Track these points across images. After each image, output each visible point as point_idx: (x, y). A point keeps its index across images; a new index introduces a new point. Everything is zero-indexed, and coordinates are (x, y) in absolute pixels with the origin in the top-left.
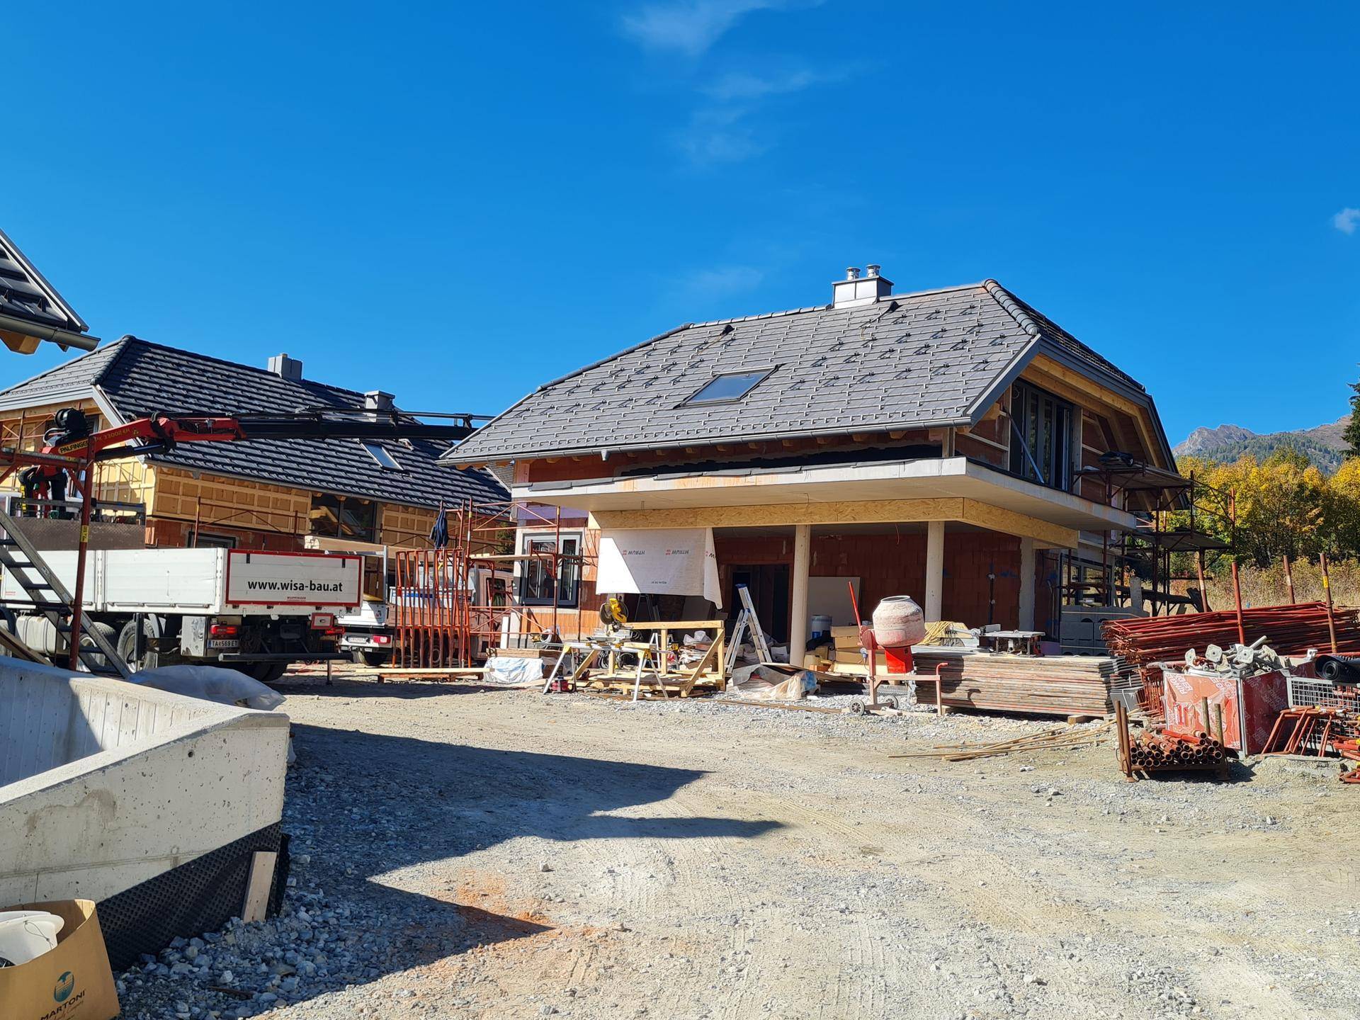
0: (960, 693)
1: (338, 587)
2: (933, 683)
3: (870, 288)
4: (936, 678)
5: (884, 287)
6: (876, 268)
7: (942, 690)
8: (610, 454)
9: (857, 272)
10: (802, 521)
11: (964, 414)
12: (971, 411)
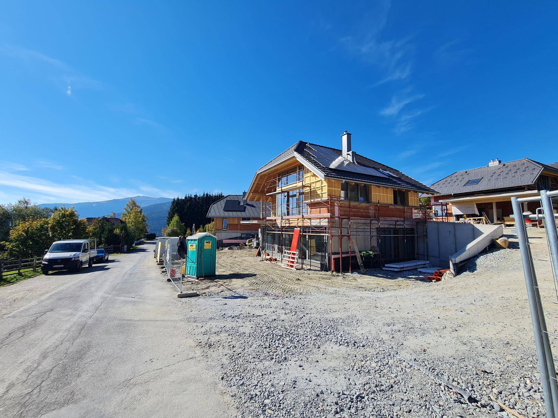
0: (542, 225)
1: (418, 216)
2: (537, 224)
3: (497, 163)
4: (537, 223)
5: (500, 162)
6: (497, 159)
7: (539, 225)
8: (453, 194)
9: (493, 160)
10: (494, 201)
11: (532, 183)
12: (533, 182)
